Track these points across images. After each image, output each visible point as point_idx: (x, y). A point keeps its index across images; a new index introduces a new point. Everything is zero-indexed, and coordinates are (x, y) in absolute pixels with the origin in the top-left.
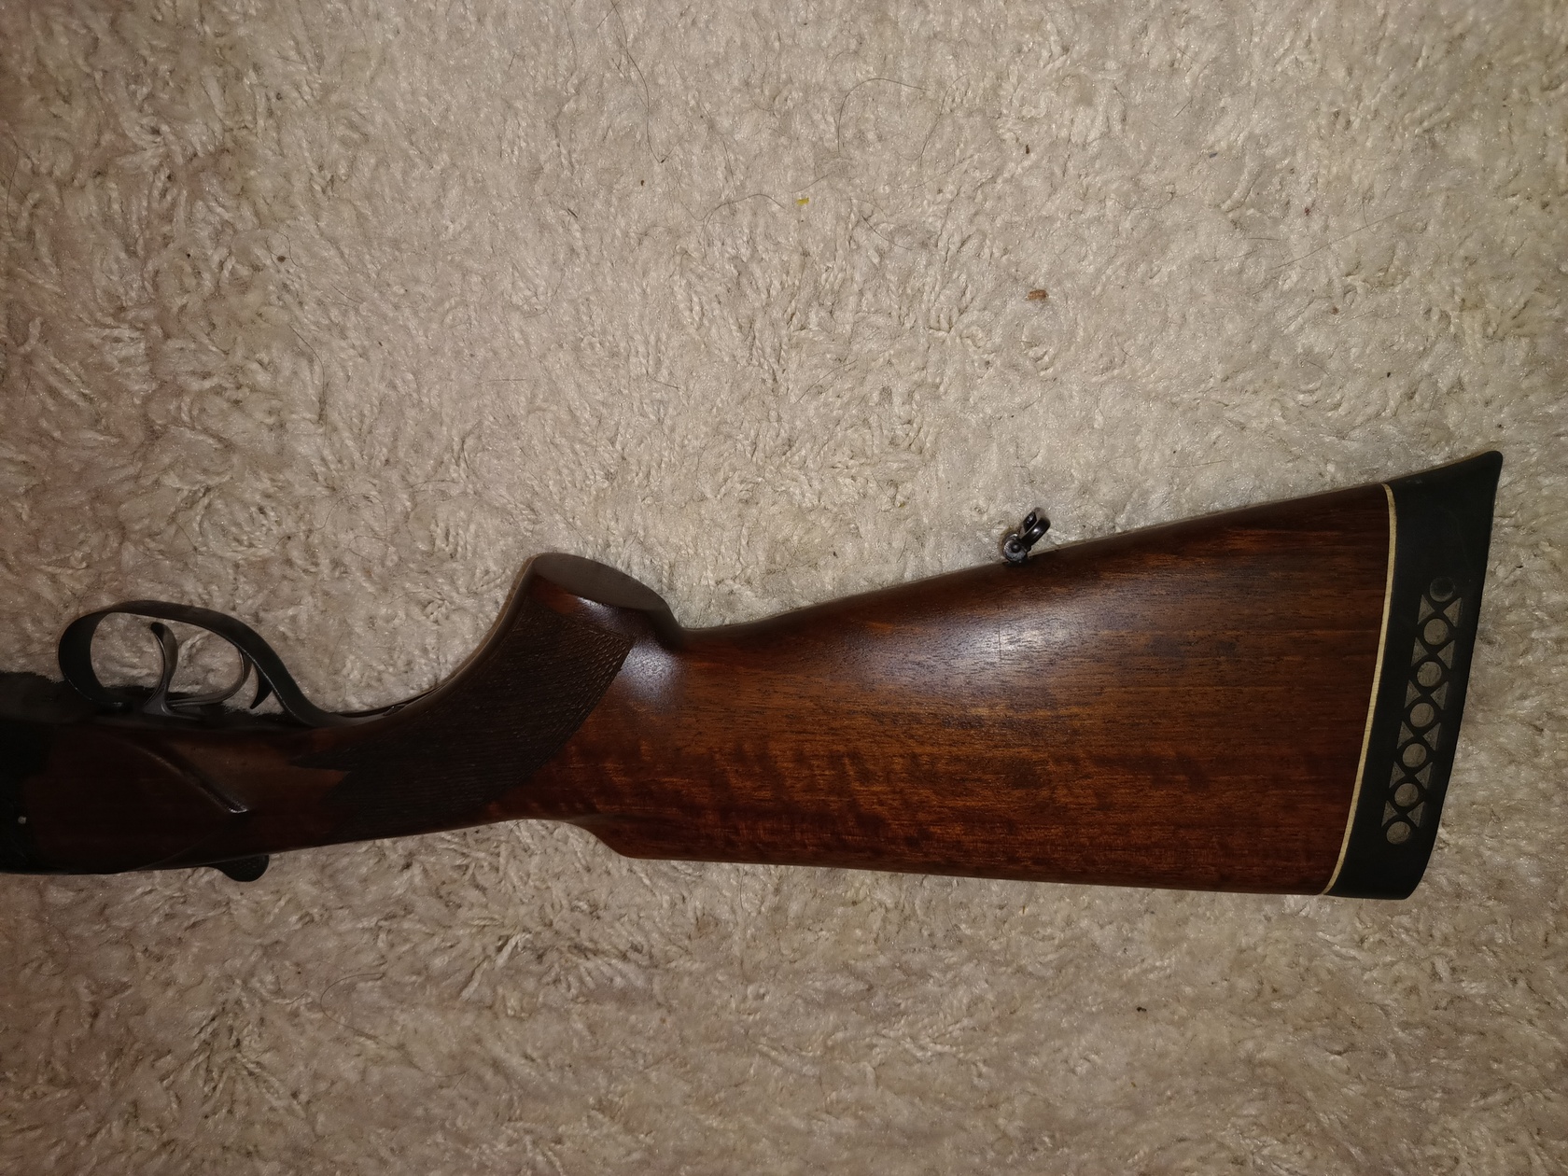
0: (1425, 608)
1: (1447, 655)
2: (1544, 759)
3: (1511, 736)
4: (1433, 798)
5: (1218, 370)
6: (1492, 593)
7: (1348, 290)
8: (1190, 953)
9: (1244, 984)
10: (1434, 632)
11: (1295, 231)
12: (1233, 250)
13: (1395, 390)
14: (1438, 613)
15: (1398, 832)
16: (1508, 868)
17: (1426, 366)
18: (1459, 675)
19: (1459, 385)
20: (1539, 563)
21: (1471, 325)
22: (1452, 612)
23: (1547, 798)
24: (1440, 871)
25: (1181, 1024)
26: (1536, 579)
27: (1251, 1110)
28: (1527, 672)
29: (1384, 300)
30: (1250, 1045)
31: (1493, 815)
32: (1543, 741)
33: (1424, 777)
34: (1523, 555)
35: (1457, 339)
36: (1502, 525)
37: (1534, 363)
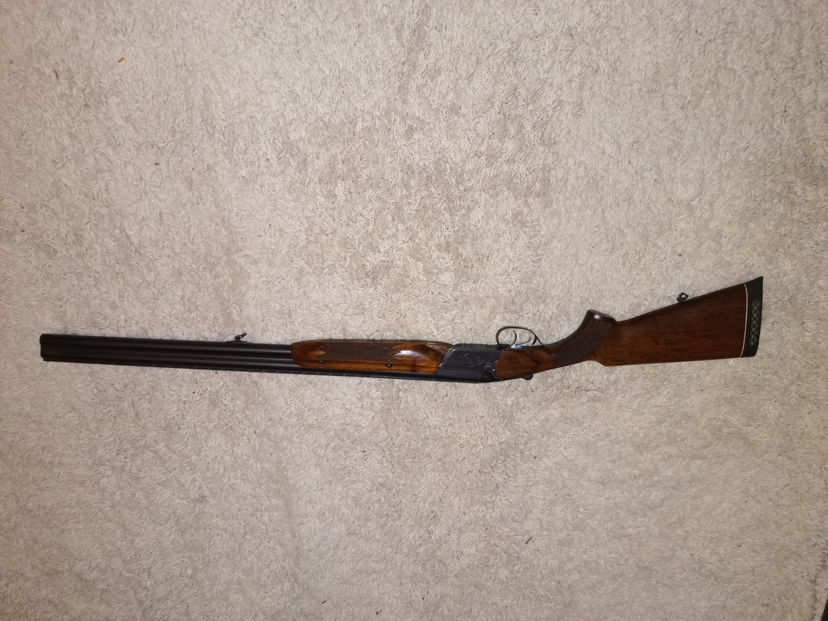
0: (753, 304)
1: (758, 312)
2: (775, 330)
3: (769, 326)
4: (758, 336)
5: (712, 265)
6: (764, 300)
7: (733, 249)
8: (711, 377)
9: (723, 381)
10: (755, 308)
11: (724, 241)
12: (713, 245)
13: (743, 266)
14: (756, 305)
15: (752, 344)
16: (771, 351)
17: (748, 262)
18: (760, 315)
19: (754, 264)
20: (771, 294)
21: (755, 254)
22: (758, 304)
23: (776, 337)
24: (759, 353)
25: (710, 393)
26: (771, 297)
27: (725, 410)
28: (770, 314)
29: (740, 251)
30: (725, 394)
31: (767, 341)
32: (774, 326)
33: (756, 333)
34: (768, 293)
35: (753, 256)
36: (764, 288)
37: (766, 260)
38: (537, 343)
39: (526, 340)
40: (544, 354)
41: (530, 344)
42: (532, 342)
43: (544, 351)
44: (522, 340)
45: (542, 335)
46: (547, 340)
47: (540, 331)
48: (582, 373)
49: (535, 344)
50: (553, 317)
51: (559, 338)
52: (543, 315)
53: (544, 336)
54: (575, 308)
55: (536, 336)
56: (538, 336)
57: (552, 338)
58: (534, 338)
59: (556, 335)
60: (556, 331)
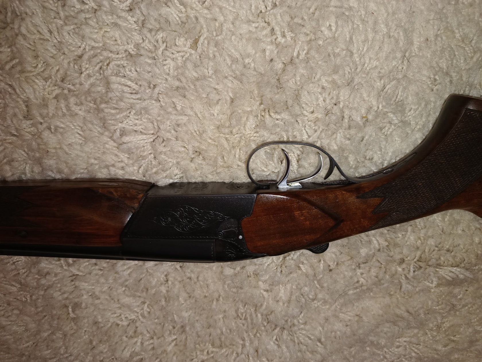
38: (335, 176)
39: (312, 170)
40: (352, 199)
41: (320, 177)
42: (323, 173)
43: (350, 191)
44: (302, 171)
45: (346, 158)
46: (356, 168)
47: (342, 149)
48: (430, 233)
49: (332, 178)
50: (370, 117)
51: (382, 163)
52: (347, 112)
53: (351, 159)
54: (417, 94)
55: (332, 160)
56: (336, 159)
57: (368, 163)
58: (328, 166)
59: (376, 158)
60: (377, 148)
